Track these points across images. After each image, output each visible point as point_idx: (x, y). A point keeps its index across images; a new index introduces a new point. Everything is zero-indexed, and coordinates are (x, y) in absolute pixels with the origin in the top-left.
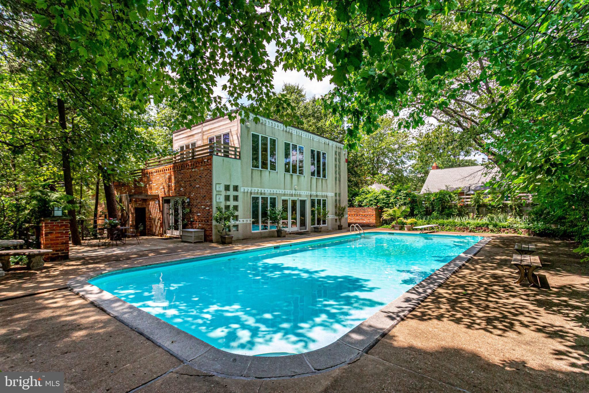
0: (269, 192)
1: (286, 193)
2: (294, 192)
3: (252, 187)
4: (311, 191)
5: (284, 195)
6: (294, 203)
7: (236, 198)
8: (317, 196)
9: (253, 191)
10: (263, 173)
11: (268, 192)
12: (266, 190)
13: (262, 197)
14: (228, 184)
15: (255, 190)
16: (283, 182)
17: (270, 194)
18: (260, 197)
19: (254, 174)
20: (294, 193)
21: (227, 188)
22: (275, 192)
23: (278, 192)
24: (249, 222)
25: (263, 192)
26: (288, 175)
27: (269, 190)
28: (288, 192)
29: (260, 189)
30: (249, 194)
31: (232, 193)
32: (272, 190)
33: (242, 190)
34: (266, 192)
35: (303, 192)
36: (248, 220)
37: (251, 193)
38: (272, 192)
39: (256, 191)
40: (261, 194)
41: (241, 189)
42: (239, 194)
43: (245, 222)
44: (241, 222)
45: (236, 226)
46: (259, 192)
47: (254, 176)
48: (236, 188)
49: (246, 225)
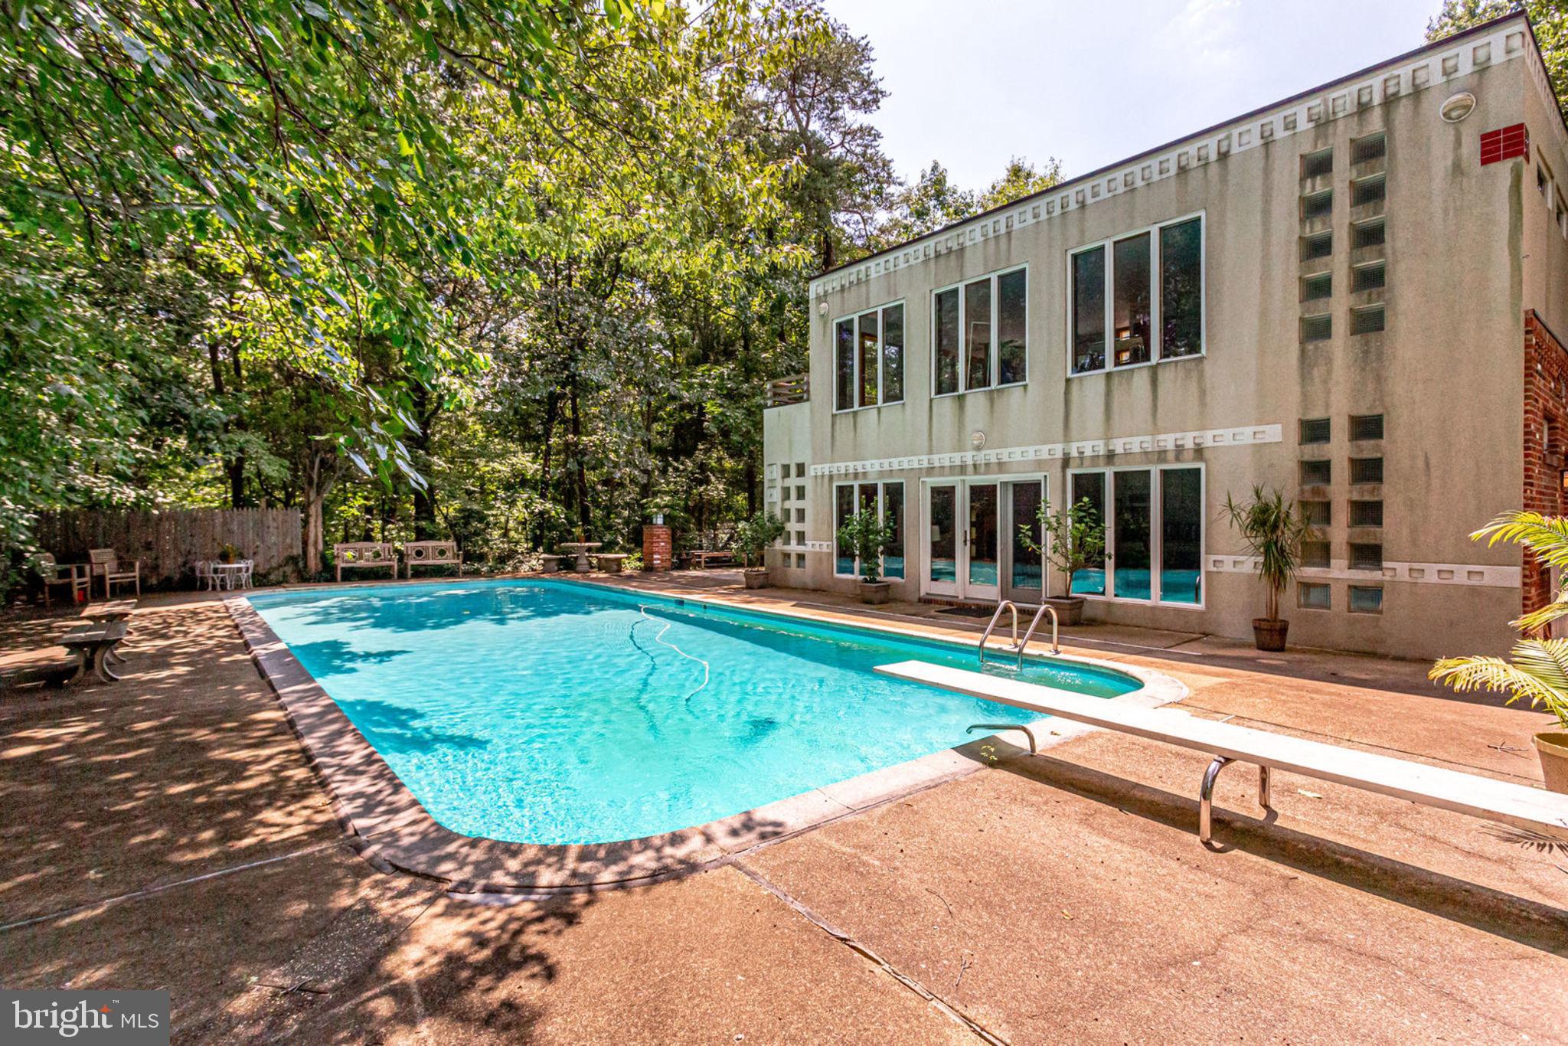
0: (877, 468)
1: (937, 464)
2: (969, 457)
3: (833, 461)
4: (1067, 438)
5: (930, 471)
6: (983, 496)
7: (801, 493)
8: (1110, 457)
9: (835, 472)
10: (861, 419)
11: (875, 468)
12: (868, 463)
13: (861, 486)
14: (786, 462)
15: (840, 467)
16: (926, 428)
17: (881, 474)
18: (856, 485)
19: (837, 427)
20: (970, 462)
21: (786, 470)
22: (896, 467)
23: (906, 466)
24: (825, 549)
25: (860, 470)
26: (946, 402)
27: (876, 462)
28: (945, 459)
29: (851, 464)
30: (826, 480)
31: (793, 482)
32: (886, 462)
33: (813, 474)
34: (869, 469)
35: (1018, 450)
36: (825, 544)
37: (831, 477)
38: (886, 467)
39: (843, 471)
40: (856, 475)
41: (811, 471)
42: (807, 482)
43: (817, 549)
44: (809, 547)
45: (801, 557)
46: (851, 471)
47: (837, 434)
48: (801, 470)
49: (819, 557)
